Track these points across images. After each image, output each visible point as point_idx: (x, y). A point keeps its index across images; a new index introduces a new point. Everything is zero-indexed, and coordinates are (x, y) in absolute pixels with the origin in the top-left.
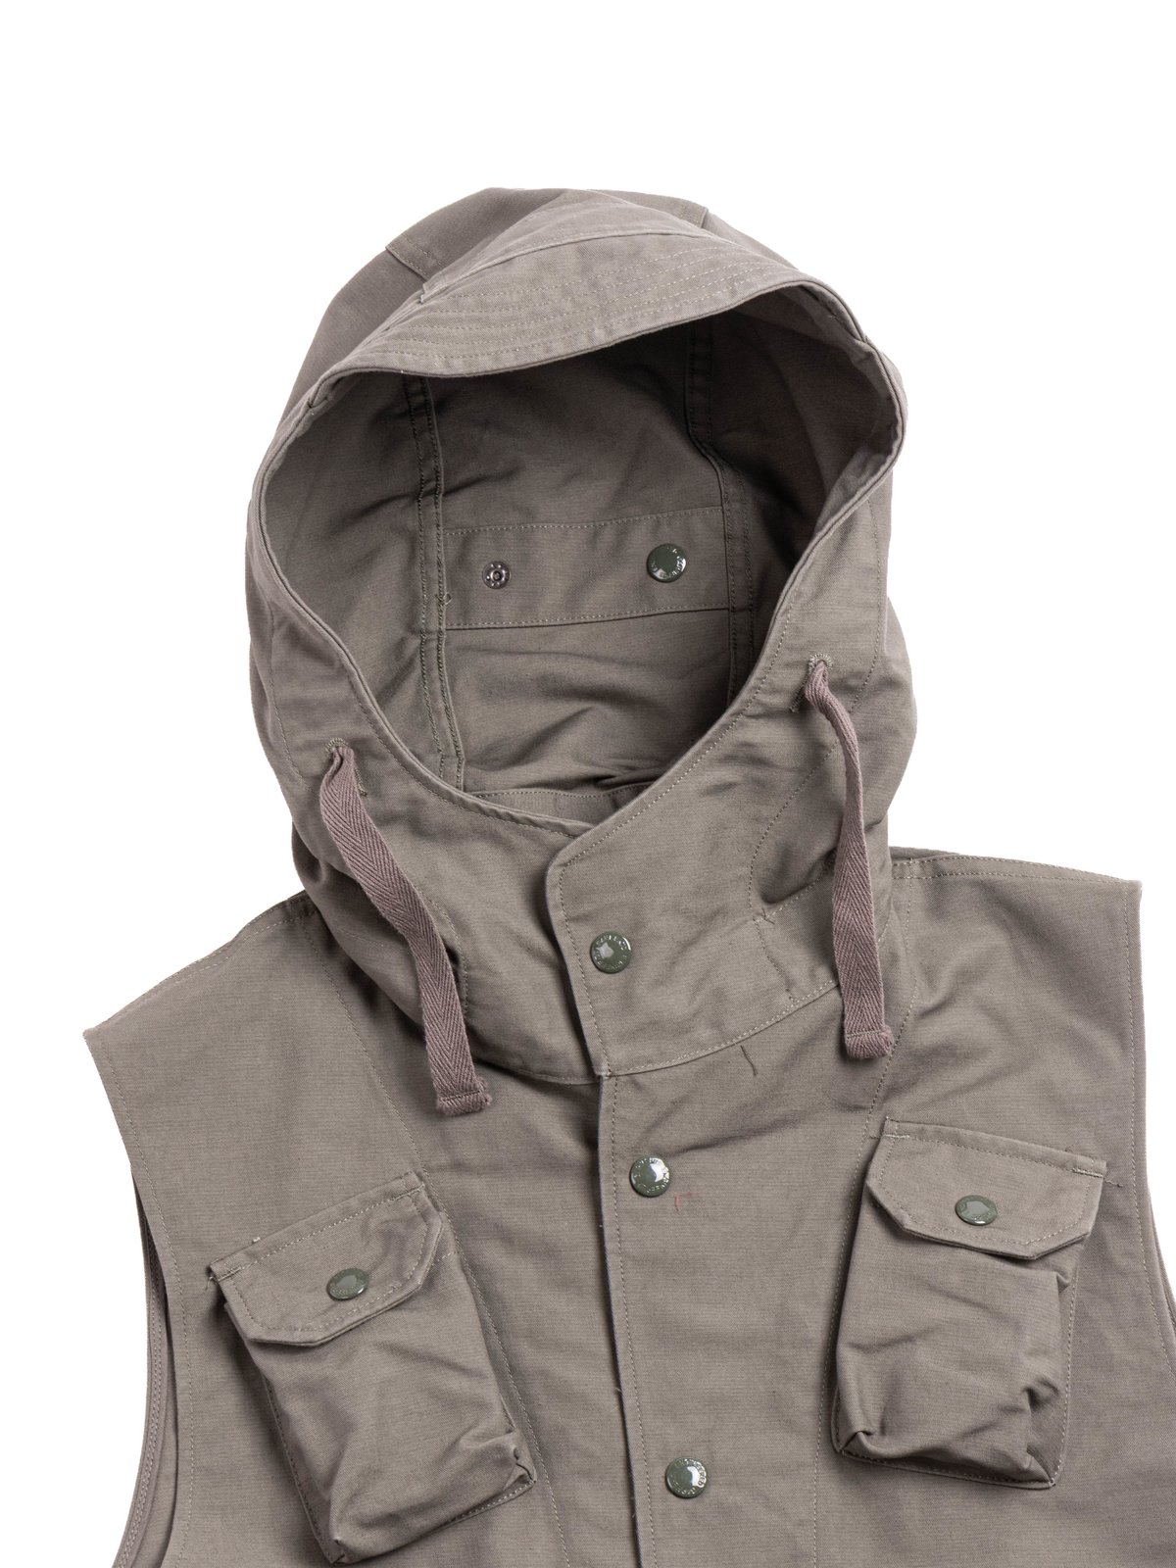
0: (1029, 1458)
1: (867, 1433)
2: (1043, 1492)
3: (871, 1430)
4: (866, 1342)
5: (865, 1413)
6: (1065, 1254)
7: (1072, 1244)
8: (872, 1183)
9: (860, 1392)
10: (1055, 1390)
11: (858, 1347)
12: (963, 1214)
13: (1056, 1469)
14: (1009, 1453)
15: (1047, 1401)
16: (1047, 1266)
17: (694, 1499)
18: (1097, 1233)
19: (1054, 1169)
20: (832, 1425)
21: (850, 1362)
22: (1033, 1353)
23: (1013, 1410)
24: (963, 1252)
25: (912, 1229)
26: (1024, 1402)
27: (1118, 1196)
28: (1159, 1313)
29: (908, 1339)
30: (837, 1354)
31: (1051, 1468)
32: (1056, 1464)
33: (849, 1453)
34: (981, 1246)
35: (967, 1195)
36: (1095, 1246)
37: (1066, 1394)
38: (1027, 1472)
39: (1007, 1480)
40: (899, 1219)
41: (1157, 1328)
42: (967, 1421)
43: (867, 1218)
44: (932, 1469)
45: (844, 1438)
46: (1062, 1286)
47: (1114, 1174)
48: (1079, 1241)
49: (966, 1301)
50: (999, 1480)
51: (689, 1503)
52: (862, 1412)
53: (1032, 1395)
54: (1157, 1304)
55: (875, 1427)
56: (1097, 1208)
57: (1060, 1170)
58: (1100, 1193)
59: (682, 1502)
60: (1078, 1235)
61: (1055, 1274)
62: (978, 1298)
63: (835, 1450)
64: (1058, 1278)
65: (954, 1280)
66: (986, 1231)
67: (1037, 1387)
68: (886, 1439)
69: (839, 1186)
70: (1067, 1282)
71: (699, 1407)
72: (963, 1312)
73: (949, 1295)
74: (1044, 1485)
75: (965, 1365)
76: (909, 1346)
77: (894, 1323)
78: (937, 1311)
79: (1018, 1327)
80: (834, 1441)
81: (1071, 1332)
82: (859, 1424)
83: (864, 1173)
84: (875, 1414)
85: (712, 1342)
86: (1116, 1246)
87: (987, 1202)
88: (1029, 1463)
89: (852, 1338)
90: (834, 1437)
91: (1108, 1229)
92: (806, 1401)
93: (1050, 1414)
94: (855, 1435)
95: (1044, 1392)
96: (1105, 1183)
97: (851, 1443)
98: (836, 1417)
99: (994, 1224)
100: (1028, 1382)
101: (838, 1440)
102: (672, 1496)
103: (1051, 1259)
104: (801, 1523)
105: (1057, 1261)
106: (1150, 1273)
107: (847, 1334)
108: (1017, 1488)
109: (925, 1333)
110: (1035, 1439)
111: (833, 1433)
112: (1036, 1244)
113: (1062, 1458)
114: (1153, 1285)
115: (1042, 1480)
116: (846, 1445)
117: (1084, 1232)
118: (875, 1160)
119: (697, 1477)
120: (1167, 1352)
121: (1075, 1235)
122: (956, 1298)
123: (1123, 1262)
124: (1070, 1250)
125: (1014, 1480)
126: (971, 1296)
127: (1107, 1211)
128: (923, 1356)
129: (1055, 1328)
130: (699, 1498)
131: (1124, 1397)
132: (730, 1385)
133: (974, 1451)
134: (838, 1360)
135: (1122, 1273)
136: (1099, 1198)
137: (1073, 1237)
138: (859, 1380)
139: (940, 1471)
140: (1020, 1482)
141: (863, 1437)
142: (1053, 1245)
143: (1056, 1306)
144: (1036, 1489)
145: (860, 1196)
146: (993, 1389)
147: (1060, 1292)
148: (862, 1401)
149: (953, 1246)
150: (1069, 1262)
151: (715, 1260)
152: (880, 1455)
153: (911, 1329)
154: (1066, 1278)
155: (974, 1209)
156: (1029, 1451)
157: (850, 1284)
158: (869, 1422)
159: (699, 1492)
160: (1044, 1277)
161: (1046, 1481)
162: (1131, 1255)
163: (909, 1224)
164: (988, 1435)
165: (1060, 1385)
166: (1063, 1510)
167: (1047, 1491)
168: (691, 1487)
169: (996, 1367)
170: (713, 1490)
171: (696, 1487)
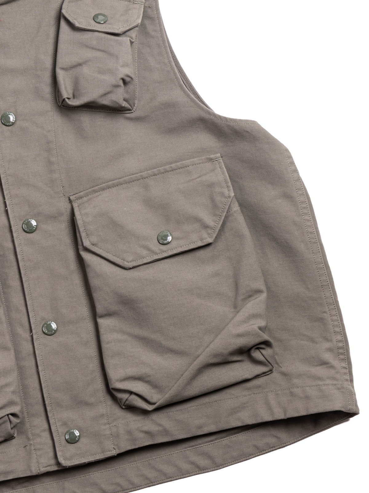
0: (124, 102)
1: (68, 99)
2: (130, 114)
3: (70, 97)
4: (65, 67)
5: (67, 92)
6: (132, 31)
7: (134, 28)
8: (64, 11)
9: (65, 84)
10: (132, 78)
11: (63, 69)
12: (95, 20)
13: (134, 106)
14: (117, 101)
15: (129, 82)
16: (126, 36)
17: (12, 126)
18: (142, 24)
19: (127, 2)
20: (57, 97)
21: (61, 74)
22: (123, 66)
23: (117, 86)
24: (96, 33)
25: (79, 26)
26: (121, 83)
27: (149, 10)
28: (166, 50)
29: (80, 65)
30: (56, 73)
31: (133, 106)
32: (134, 104)
33: (64, 106)
34: (103, 30)
35: (97, 13)
36: (142, 27)
37: (136, 80)
38: (124, 107)
39: (118, 111)
40: (73, 23)
41: (166, 55)
42: (102, 91)
43: (63, 24)
44: (92, 109)
45: (61, 100)
46: (132, 43)
47: (147, 3)
48: (137, 26)
49: (99, 50)
50: (115, 111)
51: (10, 128)
52: (66, 92)
53: (124, 80)
54: (165, 47)
55: (71, 96)
56: (142, 15)
57: (129, 3)
58: (143, 10)
59: (7, 127)
60: (136, 24)
61: (129, 38)
62: (103, 49)
63: (58, 105)
64: (130, 40)
65: (94, 43)
66: (104, 25)
67: (125, 78)
68: (75, 100)
69: (53, 13)
70: (133, 41)
71: (10, 94)
72: (98, 54)
73: (93, 48)
74: (131, 112)
75: (100, 72)
76: (81, 67)
77: (75, 59)
78: (89, 54)
79: (117, 58)
80: (58, 102)
81: (136, 58)
82: (65, 95)
83: (61, 8)
84: (71, 92)
85: (13, 71)
86: (150, 27)
87: (104, 15)
88: (125, 104)
89: (61, 66)
90: (58, 101)
91: (147, 22)
92: (47, 89)
93: (130, 87)
94: (64, 100)
95: (128, 79)
96: (144, 6)
97: (63, 102)
98: (58, 94)
99: (107, 23)
100: (122, 76)
101: (59, 102)
102: (4, 126)
103: (127, 33)
104: (49, 131)
105: (129, 34)
106: (162, 36)
107: (59, 65)
108: (121, 113)
109: (85, 62)
110: (126, 96)
111: (57, 99)
112: (121, 29)
113: (136, 102)
114: (164, 41)
115: (130, 110)
116: (62, 103)
117: (138, 23)
118: (64, 3)
119: (12, 118)
120: (170, 63)
121: (135, 24)
122: (95, 49)
123: (153, 33)
124: (134, 30)
125: (120, 111)
126: (100, 48)
127: (146, 16)
128: (85, 70)
129: (130, 57)
130: (13, 126)
131: (156, 79)
132: (20, 86)
133: (105, 101)
134: (57, 74)
135: (153, 37)
136: (142, 11)
137: (134, 25)
138: (64, 80)
139: (95, 109)
140: (122, 111)
141: (67, 100)
142: (128, 28)
143: (130, 50)
144: (128, 113)
145: (60, 16)
146: (110, 80)
147: (131, 45)
148: (66, 88)
149: (93, 31)
150: (133, 33)
151: (11, 43)
152: (73, 106)
153: (80, 61)
154: (133, 39)
155: (100, 18)
156: (124, 100)
157: (59, 47)
158: (68, 94)
159: (13, 124)
160: (125, 40)
161: (131, 110)
162: (155, 31)
163: (77, 25)
164: (109, 95)
165: (133, 77)
166: (138, 119)
167: (132, 114)
168: (10, 122)
169: (111, 72)
170: (18, 123)
171: (12, 122)
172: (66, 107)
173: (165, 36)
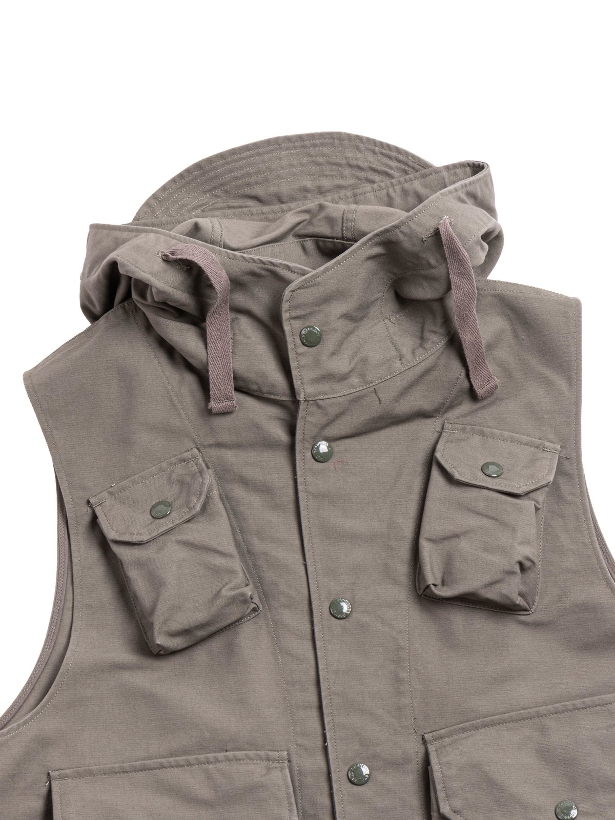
0: (520, 598)
1: (435, 585)
2: (526, 616)
3: (437, 583)
4: (434, 537)
5: (433, 574)
6: (538, 492)
7: (542, 487)
8: (438, 455)
9: (431, 564)
10: (533, 563)
11: (430, 540)
12: (484, 471)
13: (534, 604)
14: (509, 595)
15: (529, 568)
16: (529, 499)
17: (345, 620)
18: (555, 482)
19: (533, 449)
20: (417, 581)
21: (426, 548)
22: (521, 543)
23: (511, 573)
24: (485, 491)
25: (460, 479)
26: (517, 568)
27: (566, 463)
28: (588, 524)
29: (456, 536)
30: (419, 544)
31: (531, 603)
32: (534, 601)
33: (426, 596)
34: (495, 488)
35: (488, 461)
36: (554, 488)
37: (539, 565)
38: (518, 605)
39: (508, 610)
40: (452, 473)
41: (586, 532)
42: (487, 578)
43: (435, 473)
44: (469, 604)
45: (423, 587)
46: (537, 509)
47: (564, 451)
48: (546, 486)
49: (487, 516)
50: (504, 610)
51: (342, 622)
52: (432, 574)
53: (521, 564)
54: (587, 520)
55: (439, 582)
56: (555, 469)
57: (536, 450)
58: (557, 461)
59: (338, 621)
60: (546, 482)
61: (533, 502)
62: (493, 515)
63: (418, 594)
64: (535, 505)
65: (481, 505)
66: (497, 480)
67: (523, 561)
68: (445, 588)
69: (420, 456)
70: (540, 507)
71: (347, 572)
72: (485, 522)
73: (478, 513)
74: (528, 613)
75: (486, 549)
76: (457, 540)
77: (449, 528)
78: (472, 521)
79: (514, 530)
80: (418, 589)
81: (542, 533)
82: (430, 580)
83: (434, 450)
84: (439, 575)
85: (354, 538)
86: (565, 488)
87: (498, 465)
88: (519, 601)
89: (427, 535)
90: (417, 588)
91: (561, 480)
92: (402, 569)
93: (531, 575)
94: (428, 586)
95: (527, 564)
96: (559, 456)
97: (426, 590)
98: (419, 577)
99: (501, 477)
100: (519, 558)
101: (420, 589)
102: (333, 618)
103: (531, 495)
104: (400, 632)
105: (534, 496)
106: (583, 503)
107: (425, 533)
108: (513, 614)
109: (465, 533)
110: (523, 588)
111: (417, 585)
112: (523, 487)
113: (537, 599)
114: (585, 510)
115: (526, 610)
116: (424, 592)
117: (549, 481)
118: (439, 443)
119: (345, 608)
120: (592, 545)
121: (544, 482)
122: (481, 515)
123: (570, 498)
124: (541, 490)
125: (511, 610)
126: (490, 513)
127: (560, 471)
128: (464, 544)
129: (533, 531)
130: (347, 619)
131: (569, 567)
132: (363, 560)
133: (491, 594)
134: (420, 547)
135: (568, 503)
136: (556, 464)
137: (543, 484)
138: (430, 557)
139: (473, 605)
140: (515, 611)
141: (432, 587)
142: (533, 488)
143: (534, 519)
144: (523, 615)
145: (431, 461)
146: (500, 562)
147: (536, 512)
148: (432, 569)
149: (480, 488)
150: (541, 496)
151: (355, 495)
152: (441, 596)
153: (457, 531)
154: (539, 505)
155: (492, 469)
156: (519, 595)
157: (426, 508)
158: (436, 579)
159: (347, 616)
160: (528, 504)
161: (528, 611)
162: (573, 494)
163: (457, 476)
164: (498, 586)
165: (536, 561)
166: (537, 625)
167: (529, 616)
168: (343, 613)
169: (503, 550)
170: (354, 615)
171: (345, 613)
172: (429, 597)
173: (588, 503)
